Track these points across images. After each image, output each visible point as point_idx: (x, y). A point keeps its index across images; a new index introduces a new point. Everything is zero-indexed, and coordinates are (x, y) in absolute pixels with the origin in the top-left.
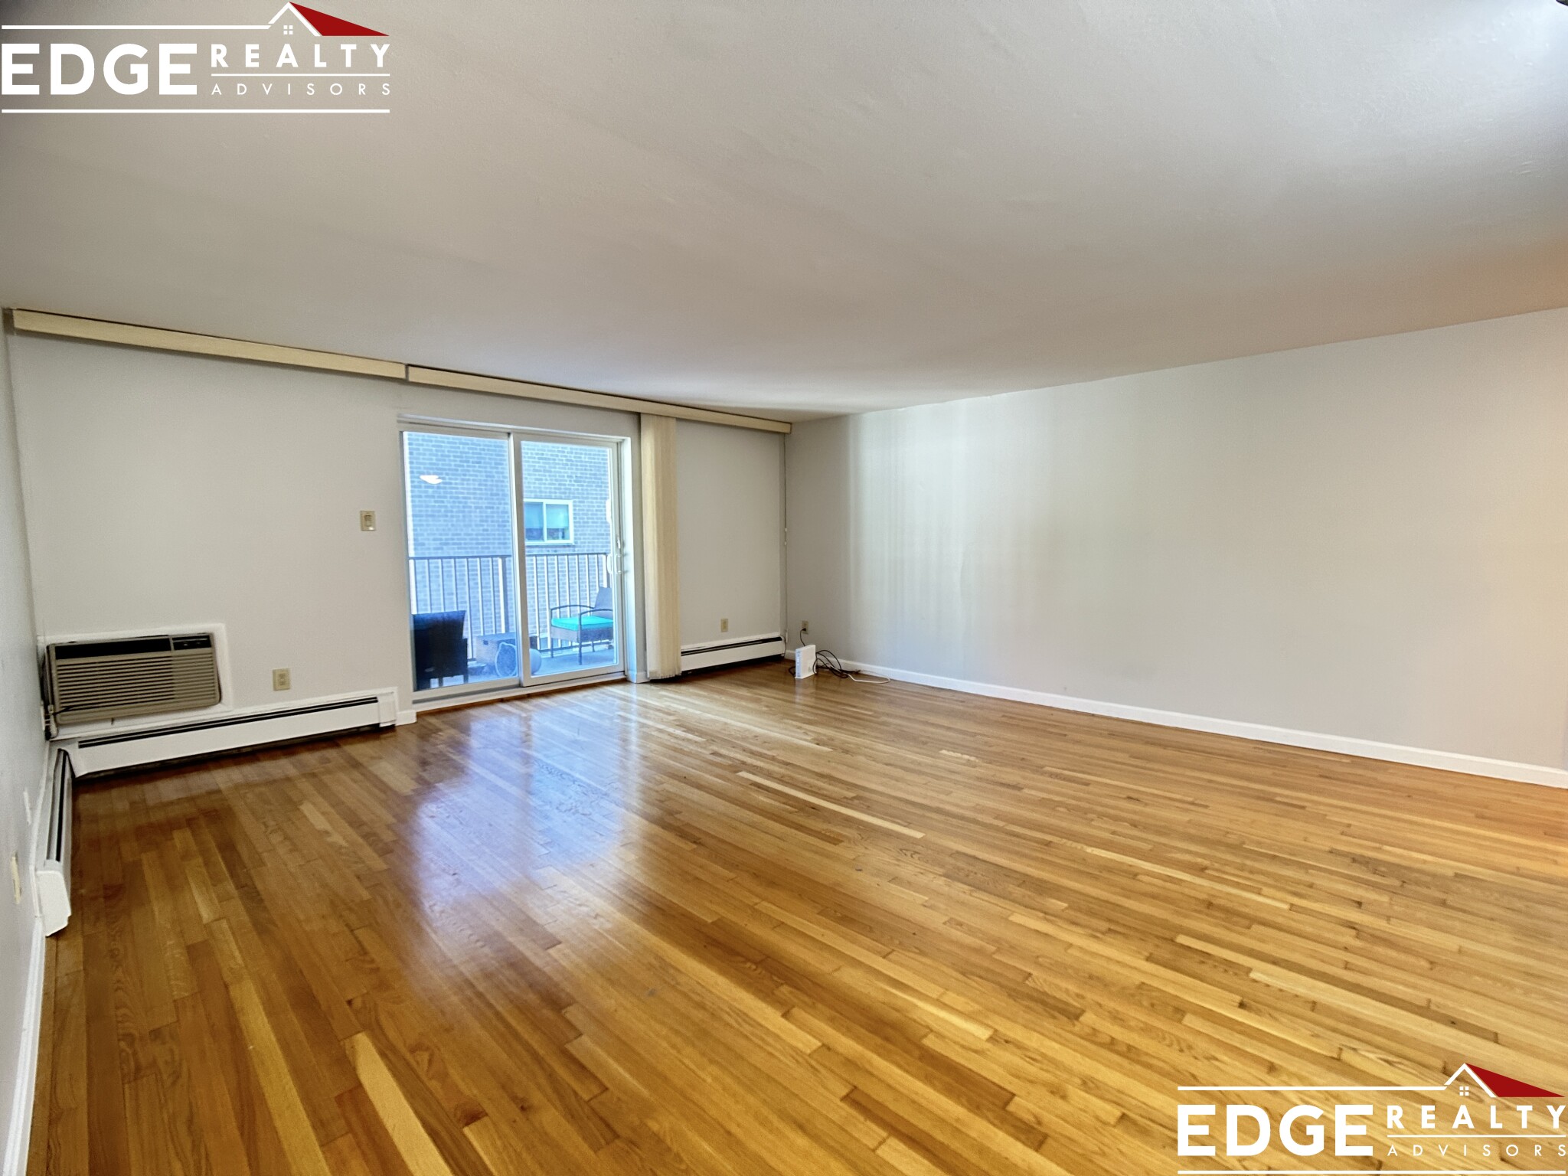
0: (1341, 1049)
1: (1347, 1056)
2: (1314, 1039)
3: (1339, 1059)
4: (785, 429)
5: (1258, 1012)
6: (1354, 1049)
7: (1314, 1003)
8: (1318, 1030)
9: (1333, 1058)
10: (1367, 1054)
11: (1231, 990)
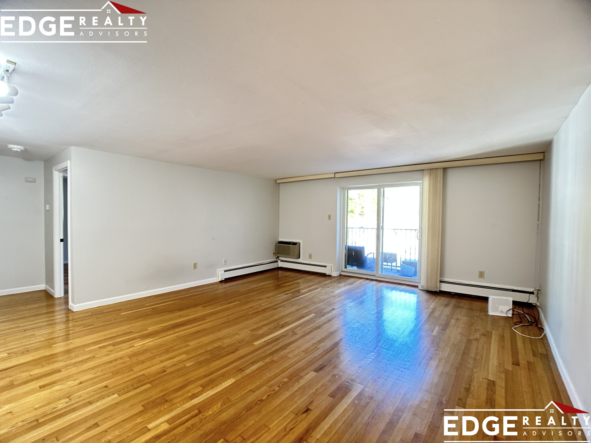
0: (70, 400)
1: (68, 400)
2: (79, 396)
3: (68, 397)
4: (540, 157)
5: (100, 389)
6: (67, 403)
7: (91, 404)
8: (81, 399)
9: (70, 396)
10: (62, 405)
11: (113, 387)
